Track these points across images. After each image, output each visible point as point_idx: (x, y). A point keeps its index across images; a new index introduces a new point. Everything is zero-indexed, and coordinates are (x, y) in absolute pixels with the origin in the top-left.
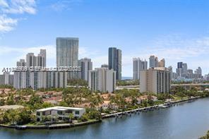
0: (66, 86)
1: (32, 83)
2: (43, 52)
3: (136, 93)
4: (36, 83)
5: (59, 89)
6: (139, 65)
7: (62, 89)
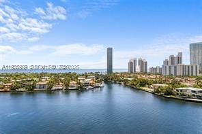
0: (198, 75)
1: (173, 72)
2: (180, 54)
4: (175, 72)
7: (195, 77)
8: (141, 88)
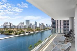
3: (39, 29)
4: (22, 28)
5: (26, 29)
6: (40, 24)
8: (10, 34)
